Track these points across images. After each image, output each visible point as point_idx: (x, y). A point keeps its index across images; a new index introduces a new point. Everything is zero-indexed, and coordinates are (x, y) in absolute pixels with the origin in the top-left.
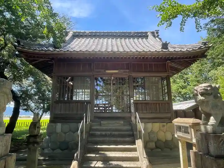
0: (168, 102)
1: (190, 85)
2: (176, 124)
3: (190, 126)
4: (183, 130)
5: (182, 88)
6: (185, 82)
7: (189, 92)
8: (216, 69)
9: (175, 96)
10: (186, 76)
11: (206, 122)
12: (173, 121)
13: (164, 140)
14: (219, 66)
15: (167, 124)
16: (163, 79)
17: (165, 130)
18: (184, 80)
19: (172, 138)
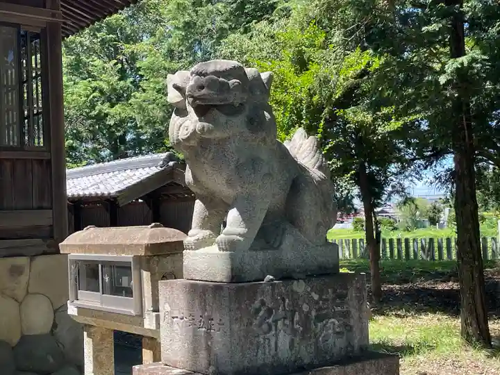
0: (46, 156)
1: (144, 91)
2: (75, 255)
3: (138, 259)
4: (107, 279)
5: (109, 100)
6: (123, 75)
7: (138, 118)
8: (246, 31)
9: (77, 136)
10: (127, 48)
11: (208, 232)
12: (64, 242)
13: (15, 339)
14: (259, 19)
15: (31, 260)
16: (24, 40)
17: (20, 293)
18: (122, 63)
19: (55, 326)
